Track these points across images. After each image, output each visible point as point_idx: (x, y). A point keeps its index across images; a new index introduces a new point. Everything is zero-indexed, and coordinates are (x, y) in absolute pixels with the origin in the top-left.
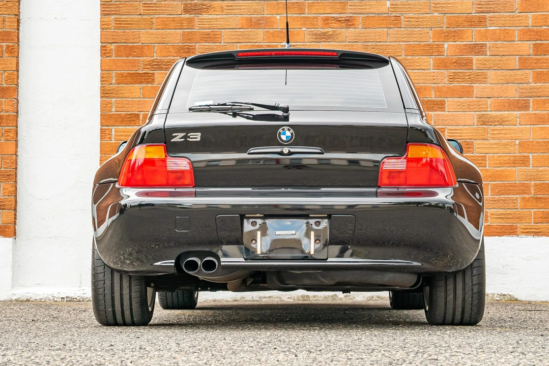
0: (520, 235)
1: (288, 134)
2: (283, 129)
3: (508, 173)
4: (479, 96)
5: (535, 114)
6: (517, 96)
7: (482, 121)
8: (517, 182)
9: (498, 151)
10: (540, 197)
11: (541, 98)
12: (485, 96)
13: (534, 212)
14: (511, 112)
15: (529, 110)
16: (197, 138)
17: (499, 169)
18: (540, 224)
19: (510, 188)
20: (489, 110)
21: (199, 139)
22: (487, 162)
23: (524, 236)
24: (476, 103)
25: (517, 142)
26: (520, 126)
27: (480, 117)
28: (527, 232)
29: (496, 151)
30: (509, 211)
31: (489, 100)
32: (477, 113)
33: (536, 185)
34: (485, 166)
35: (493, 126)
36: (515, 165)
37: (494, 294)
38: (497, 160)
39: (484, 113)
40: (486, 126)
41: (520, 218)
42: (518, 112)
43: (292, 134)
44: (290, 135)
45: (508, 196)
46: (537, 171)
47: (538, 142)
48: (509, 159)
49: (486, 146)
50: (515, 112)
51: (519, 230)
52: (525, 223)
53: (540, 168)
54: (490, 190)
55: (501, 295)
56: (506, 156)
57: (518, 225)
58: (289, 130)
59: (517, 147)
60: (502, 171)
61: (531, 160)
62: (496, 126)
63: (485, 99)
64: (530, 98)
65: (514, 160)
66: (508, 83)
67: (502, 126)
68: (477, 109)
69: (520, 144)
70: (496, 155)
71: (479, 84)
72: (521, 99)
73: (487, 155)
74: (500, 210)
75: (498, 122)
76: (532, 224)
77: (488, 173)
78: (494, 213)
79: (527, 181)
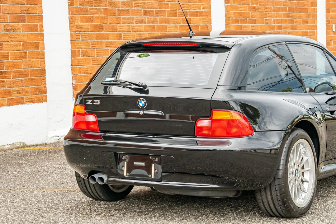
0: (26, 103)
1: (143, 102)
2: (140, 100)
3: (19, 64)
4: (4, 12)
5: (28, 25)
6: (20, 13)
7: (6, 29)
8: (23, 69)
9: (14, 49)
10: (33, 78)
11: (30, 15)
12: (6, 13)
13: (31, 88)
14: (18, 23)
15: (25, 22)
16: (98, 103)
17: (15, 61)
18: (33, 96)
19: (20, 73)
20: (9, 22)
21: (99, 104)
22: (9, 57)
23: (27, 104)
24: (3, 17)
25: (22, 43)
26: (22, 33)
27: (5, 26)
28: (29, 101)
29: (13, 49)
30: (20, 88)
31: (8, 15)
32: (4, 23)
33: (31, 71)
34: (9, 60)
35: (11, 33)
36: (22, 58)
37: (16, 143)
38: (14, 55)
39: (6, 23)
40: (8, 33)
41: (25, 93)
42: (21, 24)
43: (145, 102)
44: (144, 103)
45: (20, 79)
46: (31, 62)
47: (30, 43)
48: (19, 55)
49: (9, 46)
50: (19, 24)
51: (25, 100)
52: (27, 95)
53: (32, 60)
54: (11, 75)
55: (19, 143)
56: (18, 52)
57: (24, 97)
58: (143, 100)
59: (22, 46)
60: (16, 63)
61: (28, 55)
62: (12, 33)
63: (6, 14)
64: (25, 15)
65: (21, 55)
66: (16, 4)
67: (15, 33)
68: (3, 21)
69: (23, 45)
70: (13, 52)
71: (3, 4)
72: (22, 14)
73: (9, 52)
74: (16, 88)
75: (13, 30)
76: (30, 96)
77: (10, 64)
78: (14, 90)
79: (27, 68)
